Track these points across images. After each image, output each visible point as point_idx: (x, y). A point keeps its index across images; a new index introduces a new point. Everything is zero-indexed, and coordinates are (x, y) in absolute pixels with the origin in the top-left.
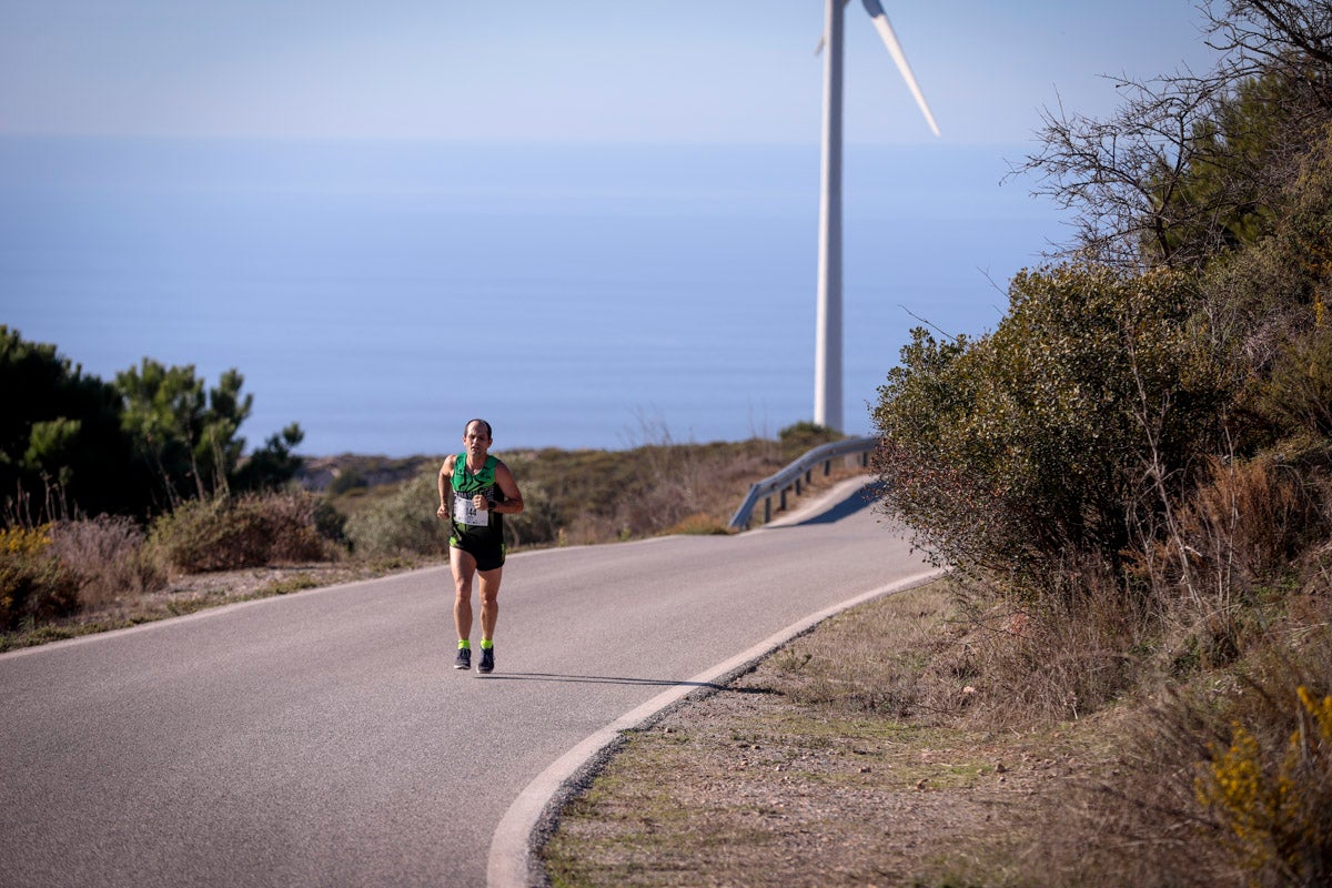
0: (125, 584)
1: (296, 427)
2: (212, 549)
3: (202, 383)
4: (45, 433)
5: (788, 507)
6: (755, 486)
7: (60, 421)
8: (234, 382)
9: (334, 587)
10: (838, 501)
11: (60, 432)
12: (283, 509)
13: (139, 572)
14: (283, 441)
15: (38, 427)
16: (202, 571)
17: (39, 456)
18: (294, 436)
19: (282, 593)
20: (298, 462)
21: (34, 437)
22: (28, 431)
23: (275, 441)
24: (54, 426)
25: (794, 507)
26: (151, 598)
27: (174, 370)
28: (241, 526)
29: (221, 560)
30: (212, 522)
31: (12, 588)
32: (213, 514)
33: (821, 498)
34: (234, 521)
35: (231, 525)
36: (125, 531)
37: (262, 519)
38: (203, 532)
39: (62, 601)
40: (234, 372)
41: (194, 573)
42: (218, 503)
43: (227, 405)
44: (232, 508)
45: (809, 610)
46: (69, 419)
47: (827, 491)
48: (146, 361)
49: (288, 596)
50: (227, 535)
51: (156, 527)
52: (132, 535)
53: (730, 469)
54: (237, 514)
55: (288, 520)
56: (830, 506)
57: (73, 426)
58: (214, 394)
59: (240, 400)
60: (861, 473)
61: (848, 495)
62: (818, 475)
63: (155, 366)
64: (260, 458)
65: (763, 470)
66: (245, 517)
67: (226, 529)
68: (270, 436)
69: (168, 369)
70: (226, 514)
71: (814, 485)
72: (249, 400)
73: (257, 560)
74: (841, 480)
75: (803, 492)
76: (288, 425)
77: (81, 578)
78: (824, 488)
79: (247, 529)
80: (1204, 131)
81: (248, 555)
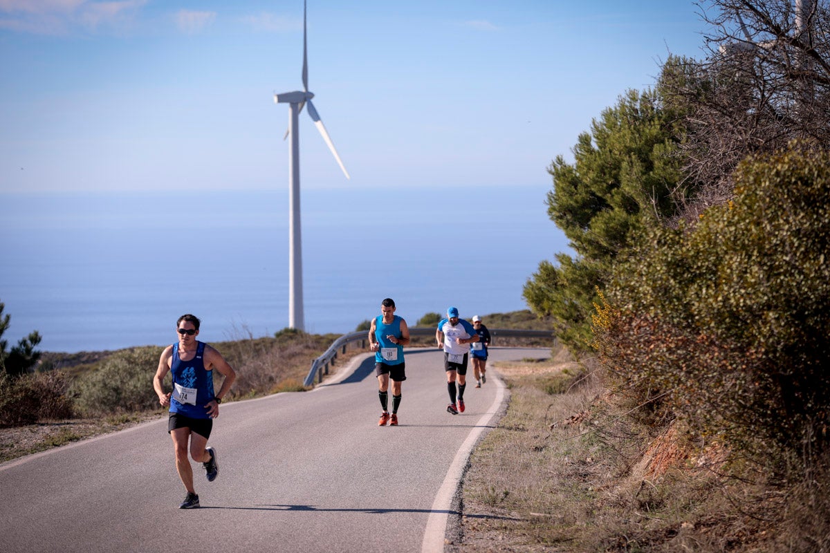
1: (36, 334)
5: (329, 373)
6: (315, 361)
9: (93, 440)
10: (356, 368)
12: (45, 384)
14: (29, 342)
18: (35, 339)
19: (58, 446)
20: (37, 355)
23: (24, 343)
25: (333, 373)
28: (19, 396)
29: (6, 420)
33: (346, 367)
34: (13, 393)
35: (12, 396)
37: (33, 391)
44: (12, 385)
47: (348, 363)
49: (62, 448)
50: (9, 403)
53: (287, 352)
54: (16, 388)
55: (49, 391)
56: (353, 372)
59: (3, 319)
60: (362, 352)
61: (359, 365)
62: (340, 355)
64: (15, 353)
65: (306, 351)
66: (21, 391)
67: (9, 399)
68: (21, 339)
70: (8, 389)
71: (340, 360)
73: (31, 420)
74: (352, 356)
75: (335, 364)
76: (32, 332)
78: (346, 361)
79: (22, 399)
80: (585, 140)
81: (24, 417)
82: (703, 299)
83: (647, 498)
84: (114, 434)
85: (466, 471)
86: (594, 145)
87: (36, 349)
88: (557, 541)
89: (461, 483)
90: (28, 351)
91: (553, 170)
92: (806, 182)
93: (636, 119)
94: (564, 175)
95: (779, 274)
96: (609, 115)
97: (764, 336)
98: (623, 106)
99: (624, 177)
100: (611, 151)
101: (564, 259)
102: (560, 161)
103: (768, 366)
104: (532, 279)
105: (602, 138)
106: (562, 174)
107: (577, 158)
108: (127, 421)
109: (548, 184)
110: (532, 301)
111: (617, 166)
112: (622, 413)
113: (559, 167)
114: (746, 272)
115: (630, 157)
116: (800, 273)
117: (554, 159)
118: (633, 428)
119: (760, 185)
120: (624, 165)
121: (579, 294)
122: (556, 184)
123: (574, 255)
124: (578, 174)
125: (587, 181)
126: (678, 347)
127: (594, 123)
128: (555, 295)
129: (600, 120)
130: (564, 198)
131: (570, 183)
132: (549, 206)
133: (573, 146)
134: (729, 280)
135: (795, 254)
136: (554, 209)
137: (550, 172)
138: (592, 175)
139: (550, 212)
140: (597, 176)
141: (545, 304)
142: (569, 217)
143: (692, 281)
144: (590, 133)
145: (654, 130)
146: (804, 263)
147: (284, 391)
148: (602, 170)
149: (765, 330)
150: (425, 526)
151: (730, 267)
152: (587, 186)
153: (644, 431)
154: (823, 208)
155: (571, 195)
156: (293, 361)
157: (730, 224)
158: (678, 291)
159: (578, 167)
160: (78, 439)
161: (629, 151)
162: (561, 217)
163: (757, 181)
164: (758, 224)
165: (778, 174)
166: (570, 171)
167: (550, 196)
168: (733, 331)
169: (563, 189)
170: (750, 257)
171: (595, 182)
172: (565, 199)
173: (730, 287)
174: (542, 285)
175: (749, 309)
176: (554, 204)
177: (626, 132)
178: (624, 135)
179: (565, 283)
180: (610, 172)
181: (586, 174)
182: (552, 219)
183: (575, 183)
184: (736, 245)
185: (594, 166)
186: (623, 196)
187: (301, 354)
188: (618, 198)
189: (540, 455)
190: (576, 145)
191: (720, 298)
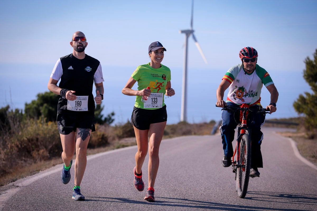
1: (113, 112)
14: (111, 115)
18: (113, 114)
23: (109, 116)
59: (102, 107)
64: (106, 119)
87: (113, 118)
90: (110, 118)
91: (305, 61)
101: (308, 94)
102: (308, 58)
104: (296, 101)
106: (309, 63)
113: (308, 60)
121: (313, 107)
122: (307, 67)
123: (312, 92)
124: (314, 63)
128: (304, 106)
131: (311, 66)
137: (305, 62)
139: (304, 76)
141: (301, 109)
142: (311, 79)
155: (312, 71)
159: (315, 61)
166: (312, 63)
167: (304, 71)
169: (309, 69)
172: (310, 72)
174: (300, 103)
176: (306, 74)
179: (309, 102)
183: (313, 66)
190: (314, 53)
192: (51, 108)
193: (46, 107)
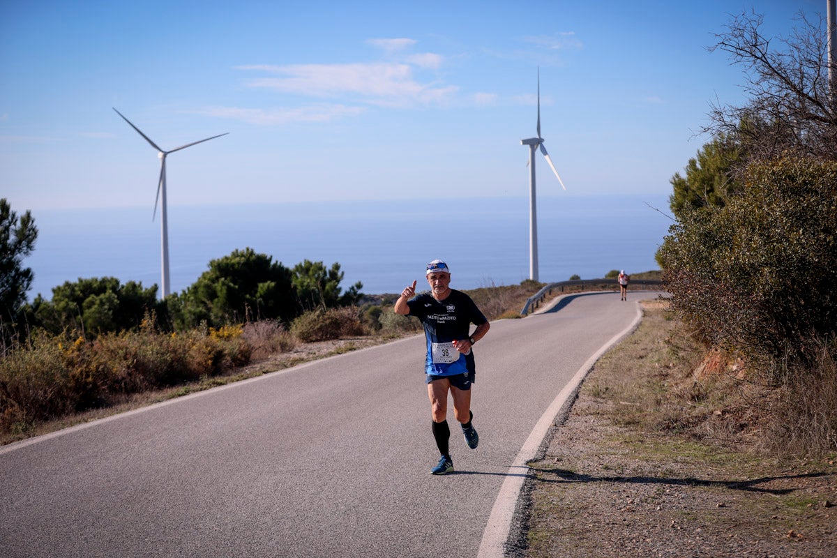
0: (274, 349)
1: (360, 283)
2: (316, 333)
3: (325, 267)
4: (263, 287)
5: (539, 307)
6: (527, 300)
7: (269, 282)
8: (337, 267)
9: (365, 349)
10: (556, 304)
11: (268, 287)
12: (346, 314)
13: (280, 344)
14: (355, 288)
15: (261, 285)
16: (311, 341)
17: (261, 296)
18: (359, 286)
19: (339, 353)
20: (361, 296)
21: (259, 289)
22: (257, 287)
23: (353, 288)
24: (266, 284)
25: (541, 307)
26: (285, 355)
27: (315, 263)
28: (327, 322)
30: (315, 320)
31: (213, 356)
32: (316, 317)
33: (550, 303)
34: (324, 320)
35: (323, 322)
36: (277, 326)
37: (337, 319)
38: (312, 325)
39: (243, 359)
40: (337, 264)
41: (308, 342)
42: (318, 312)
43: (334, 276)
44: (323, 315)
45: (586, 357)
46: (272, 281)
48: (305, 260)
49: (343, 355)
50: (321, 326)
51: (294, 323)
52: (280, 327)
53: (516, 294)
54: (326, 317)
55: (349, 319)
56: (553, 306)
57: (273, 284)
58: (330, 272)
59: (339, 274)
60: (561, 294)
62: (547, 295)
63: (309, 262)
64: (347, 294)
65: (527, 293)
66: (329, 318)
67: (321, 324)
68: (350, 286)
69: (313, 263)
70: (321, 317)
71: (547, 298)
72: (343, 273)
73: (336, 337)
74: (555, 296)
75: (544, 302)
76: (357, 282)
77: (253, 348)
78: (550, 300)
79: (330, 323)
80: (692, 163)
81: (332, 334)
82: (723, 260)
83: (697, 392)
84: (382, 346)
85: (589, 372)
86: (698, 166)
87: (359, 292)
88: (629, 423)
89: (583, 381)
90: (355, 293)
91: (673, 181)
92: (792, 179)
93: (724, 150)
94: (680, 184)
95: (773, 242)
96: (707, 147)
97: (762, 285)
98: (715, 142)
99: (716, 186)
100: (708, 170)
102: (677, 176)
103: (765, 306)
104: (660, 249)
105: (703, 163)
106: (679, 184)
107: (688, 174)
108: (393, 338)
109: (670, 190)
110: (660, 264)
111: (712, 178)
112: (688, 335)
113: (677, 179)
114: (751, 240)
115: (720, 173)
116: (787, 240)
117: (674, 174)
118: (695, 345)
119: (761, 181)
120: (716, 178)
122: (675, 190)
124: (688, 184)
125: (694, 188)
126: (706, 293)
127: (698, 151)
129: (702, 150)
130: (680, 199)
131: (683, 189)
132: (670, 204)
133: (685, 166)
134: (739, 246)
135: (784, 228)
136: (674, 205)
137: (672, 183)
138: (697, 184)
139: (671, 208)
140: (700, 185)
143: (716, 246)
144: (696, 158)
145: (734, 156)
146: (789, 234)
147: (506, 318)
148: (703, 181)
149: (763, 281)
150: (543, 412)
151: (740, 238)
152: (693, 191)
153: (703, 348)
154: (802, 196)
156: (519, 300)
157: (742, 206)
158: (705, 254)
159: (689, 180)
160: (355, 349)
161: (719, 169)
162: (678, 210)
163: (760, 179)
164: (760, 208)
165: (774, 173)
166: (684, 182)
167: (671, 198)
168: (742, 281)
169: (679, 193)
170: (754, 230)
171: (699, 189)
173: (741, 250)
175: (752, 265)
176: (674, 202)
177: (718, 158)
178: (716, 160)
180: (707, 182)
181: (693, 184)
182: (673, 211)
183: (686, 189)
184: (744, 222)
185: (698, 179)
186: (716, 197)
187: (524, 295)
188: (713, 199)
189: (641, 362)
190: (688, 166)
191: (733, 258)
192: (232, 285)
193: (223, 284)
